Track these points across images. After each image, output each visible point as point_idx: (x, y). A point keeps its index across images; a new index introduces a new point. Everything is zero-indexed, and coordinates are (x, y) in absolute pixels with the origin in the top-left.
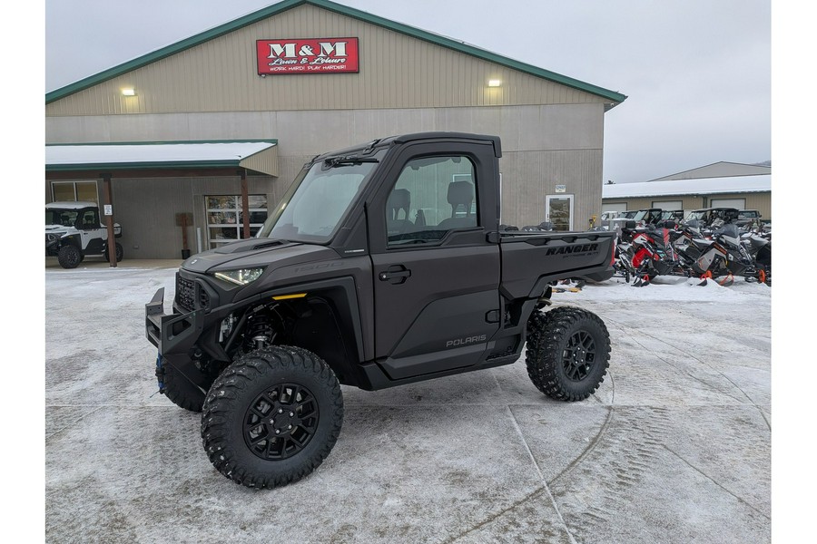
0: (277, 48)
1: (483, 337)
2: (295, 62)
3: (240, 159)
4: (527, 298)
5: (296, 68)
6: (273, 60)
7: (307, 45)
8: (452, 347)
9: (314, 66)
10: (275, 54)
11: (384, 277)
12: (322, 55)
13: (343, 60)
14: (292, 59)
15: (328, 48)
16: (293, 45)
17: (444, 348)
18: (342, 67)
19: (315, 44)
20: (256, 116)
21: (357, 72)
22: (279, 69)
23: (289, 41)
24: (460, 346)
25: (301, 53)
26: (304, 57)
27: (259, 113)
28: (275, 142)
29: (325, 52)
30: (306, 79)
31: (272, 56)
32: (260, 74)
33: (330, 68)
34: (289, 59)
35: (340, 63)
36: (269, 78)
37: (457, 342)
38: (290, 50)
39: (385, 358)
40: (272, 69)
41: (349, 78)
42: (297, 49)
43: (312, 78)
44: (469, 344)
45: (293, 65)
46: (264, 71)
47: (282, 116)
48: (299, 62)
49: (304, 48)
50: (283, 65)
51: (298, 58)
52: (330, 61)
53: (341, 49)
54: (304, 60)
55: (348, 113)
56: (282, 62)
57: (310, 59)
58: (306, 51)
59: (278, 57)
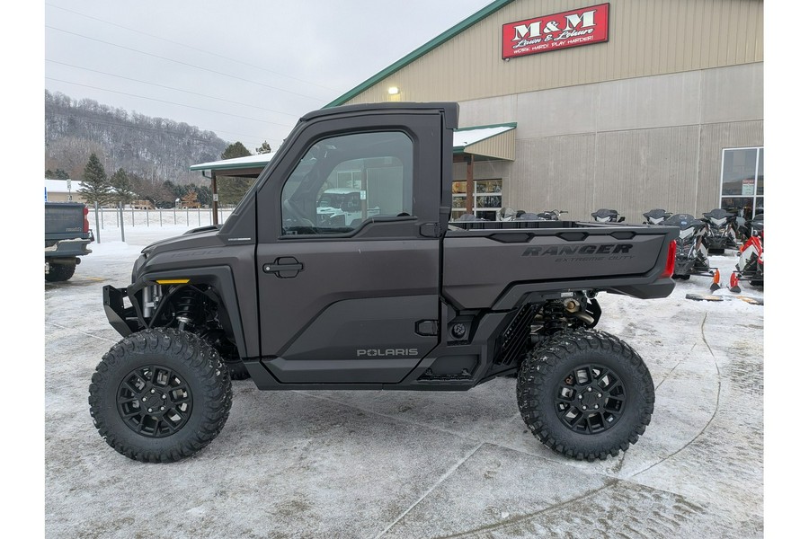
0: (522, 30)
1: (414, 352)
2: (539, 41)
3: (465, 145)
4: (488, 310)
5: (539, 47)
6: (517, 42)
7: (551, 21)
8: (365, 357)
9: (558, 42)
10: (519, 35)
11: (268, 269)
12: (568, 28)
13: (590, 31)
14: (537, 38)
15: (574, 20)
16: (538, 23)
17: (356, 358)
18: (589, 38)
19: (561, 19)
20: (498, 101)
21: (606, 41)
22: (523, 50)
23: (534, 20)
24: (377, 357)
25: (546, 31)
26: (549, 33)
27: (500, 98)
28: (514, 126)
29: (571, 25)
30: (550, 56)
31: (517, 38)
32: (504, 59)
33: (575, 41)
34: (533, 38)
35: (587, 34)
36: (513, 62)
37: (372, 353)
38: (535, 29)
39: (274, 357)
40: (516, 52)
41: (598, 49)
42: (542, 27)
43: (556, 55)
44: (390, 357)
45: (538, 44)
46: (508, 55)
47: (523, 99)
48: (543, 39)
49: (549, 25)
50: (527, 46)
51: (543, 36)
52: (576, 34)
53: (589, 19)
54: (548, 38)
55: (593, 87)
56: (526, 43)
57: (555, 34)
58: (552, 27)
59: (522, 38)
